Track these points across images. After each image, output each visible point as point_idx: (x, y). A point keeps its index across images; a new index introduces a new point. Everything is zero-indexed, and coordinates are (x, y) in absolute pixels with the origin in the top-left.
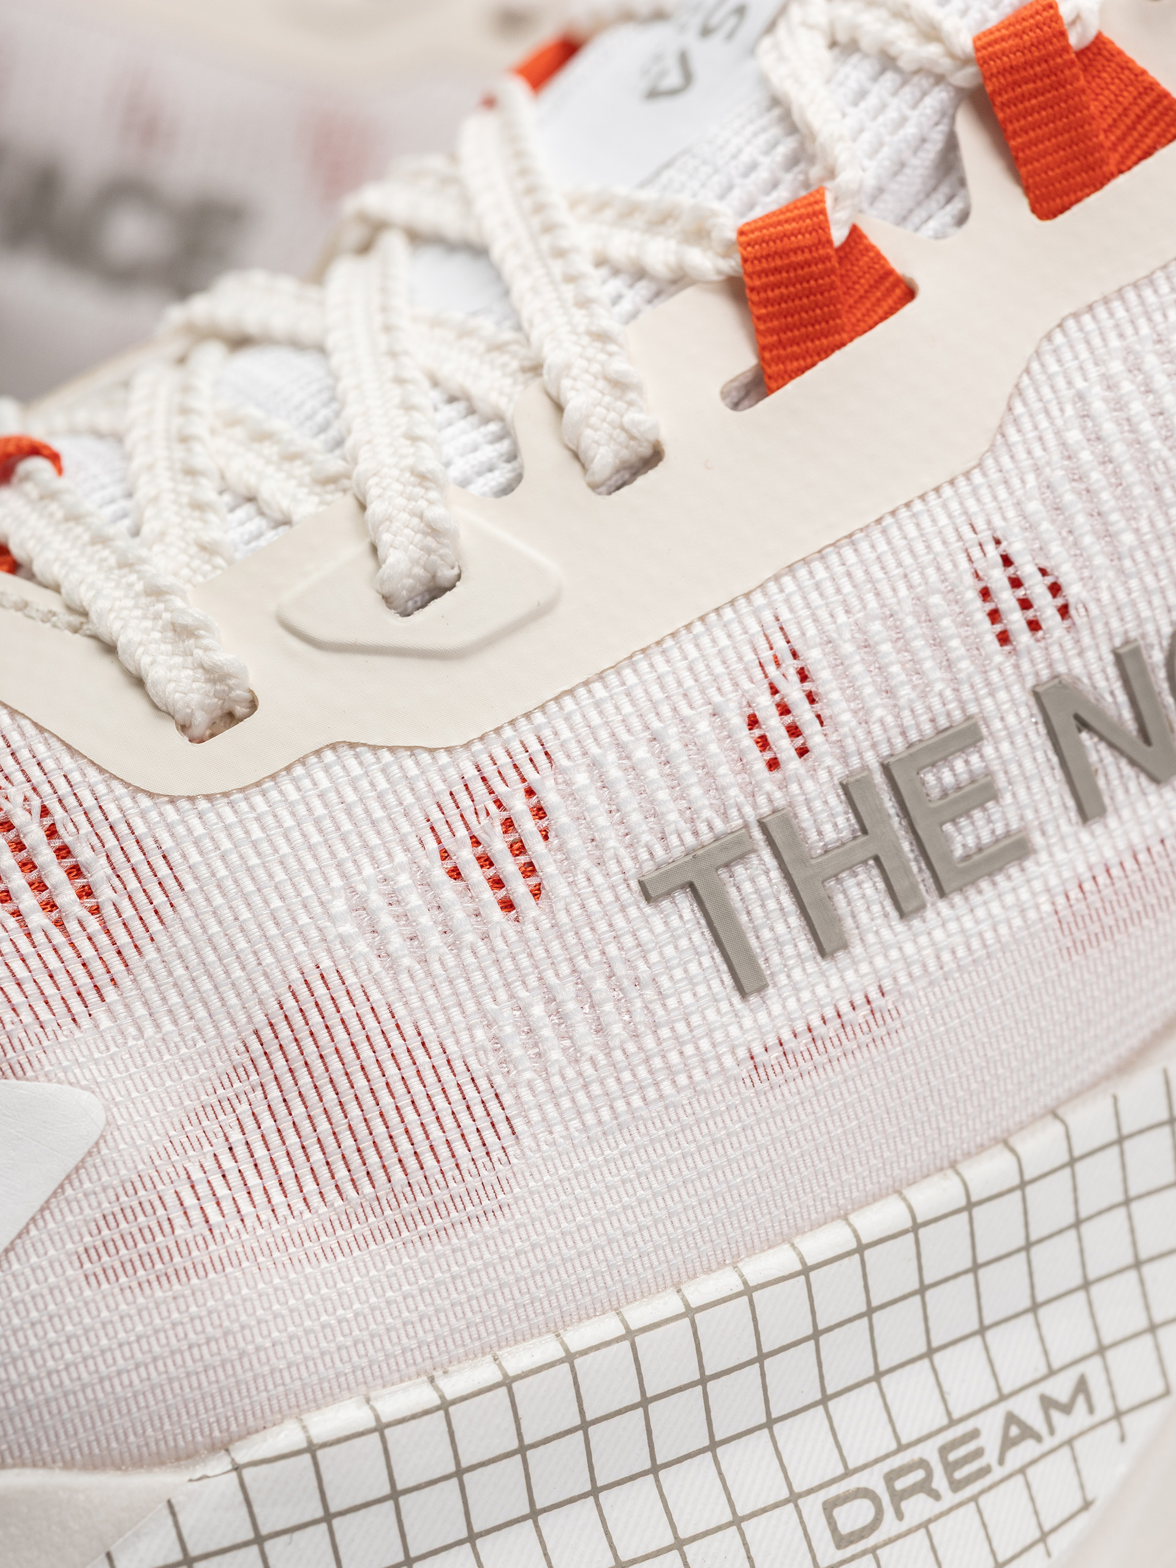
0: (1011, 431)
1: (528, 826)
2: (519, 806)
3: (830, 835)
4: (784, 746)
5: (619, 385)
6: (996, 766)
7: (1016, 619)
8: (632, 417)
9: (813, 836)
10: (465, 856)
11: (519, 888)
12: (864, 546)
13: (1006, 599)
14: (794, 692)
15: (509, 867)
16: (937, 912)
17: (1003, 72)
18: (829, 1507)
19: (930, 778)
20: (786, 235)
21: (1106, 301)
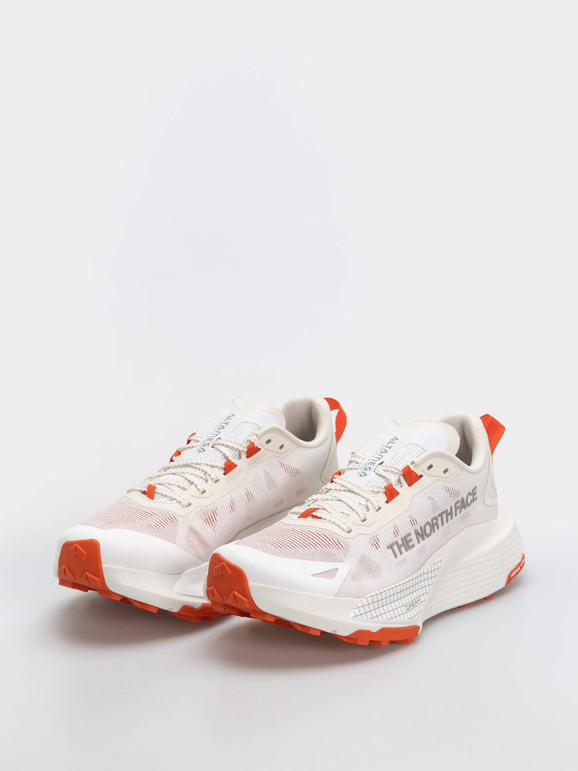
0: (410, 506)
1: (377, 541)
2: (377, 540)
3: (401, 543)
4: (397, 535)
5: (377, 501)
6: (412, 537)
7: (413, 523)
8: (379, 504)
9: (399, 543)
10: (373, 544)
11: (378, 547)
12: (400, 516)
13: (412, 521)
14: (397, 530)
15: (377, 545)
16: (409, 551)
17: (406, 473)
18: (406, 606)
19: (407, 538)
20: (389, 487)
21: (416, 494)
